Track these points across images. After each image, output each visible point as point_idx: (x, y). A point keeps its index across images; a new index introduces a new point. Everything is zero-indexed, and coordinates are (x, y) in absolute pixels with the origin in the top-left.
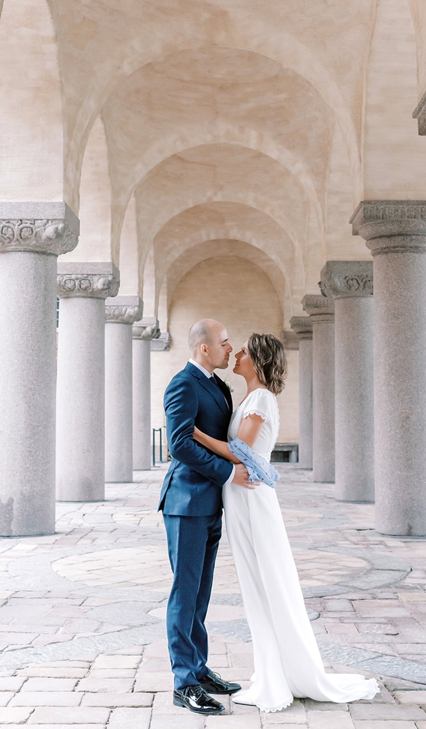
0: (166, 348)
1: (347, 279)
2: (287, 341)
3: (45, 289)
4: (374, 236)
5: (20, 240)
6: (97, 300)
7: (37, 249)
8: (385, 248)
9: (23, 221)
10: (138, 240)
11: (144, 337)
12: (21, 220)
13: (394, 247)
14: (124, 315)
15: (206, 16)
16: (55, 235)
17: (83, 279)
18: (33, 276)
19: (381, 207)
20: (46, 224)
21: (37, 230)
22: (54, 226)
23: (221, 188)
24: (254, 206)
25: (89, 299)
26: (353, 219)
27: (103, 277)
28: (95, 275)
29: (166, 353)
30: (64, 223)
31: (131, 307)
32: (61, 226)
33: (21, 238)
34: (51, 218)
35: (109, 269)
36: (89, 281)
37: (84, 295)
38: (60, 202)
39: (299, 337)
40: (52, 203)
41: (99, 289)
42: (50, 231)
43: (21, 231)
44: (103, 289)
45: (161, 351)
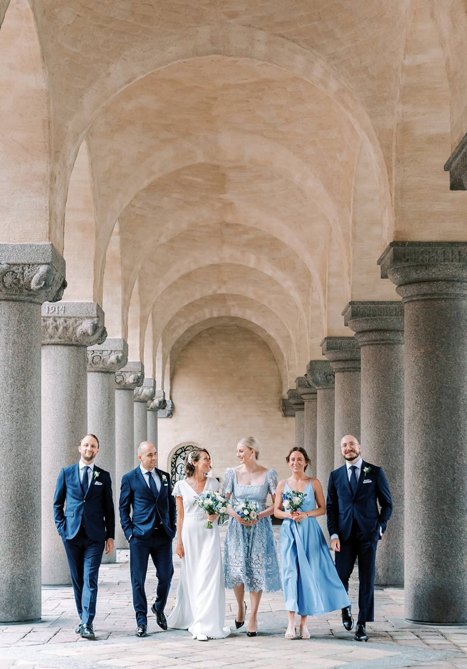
0: (168, 415)
1: (326, 374)
2: (286, 409)
3: (109, 397)
4: (335, 360)
5: (92, 364)
6: (128, 391)
7: (103, 370)
8: (342, 369)
9: (95, 352)
10: (153, 330)
11: (152, 408)
12: (93, 351)
13: (348, 368)
14: (141, 394)
15: (218, 205)
16: (116, 361)
17: (118, 375)
18: (100, 389)
19: (339, 341)
20: (110, 354)
21: (104, 357)
22: (116, 355)
23: (225, 283)
24: (253, 297)
25: (122, 391)
26: (323, 344)
27: (133, 374)
28: (127, 372)
29: (168, 419)
30: (123, 353)
31: (146, 388)
32: (120, 355)
33: (93, 363)
34: (114, 350)
35: (138, 367)
36: (123, 376)
37: (118, 387)
38: (119, 339)
39: (295, 408)
40: (114, 339)
41: (130, 383)
42: (113, 358)
43: (93, 358)
44: (133, 383)
45: (164, 418)
